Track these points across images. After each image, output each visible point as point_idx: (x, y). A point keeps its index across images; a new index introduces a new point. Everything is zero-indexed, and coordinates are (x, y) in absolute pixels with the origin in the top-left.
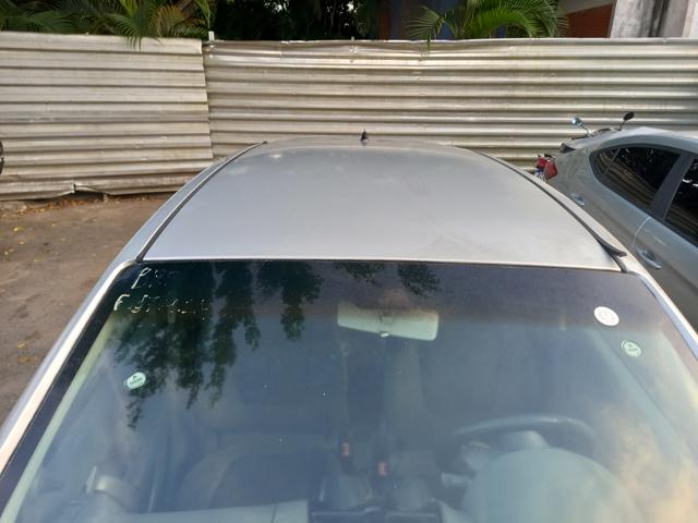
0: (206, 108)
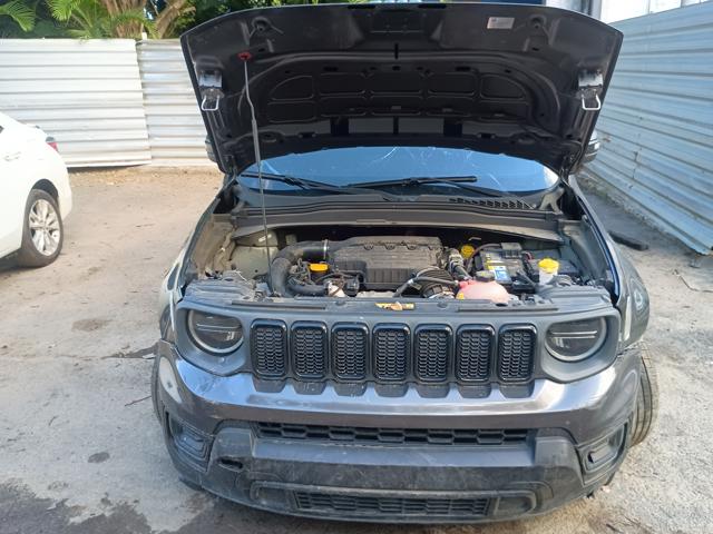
0: (141, 95)
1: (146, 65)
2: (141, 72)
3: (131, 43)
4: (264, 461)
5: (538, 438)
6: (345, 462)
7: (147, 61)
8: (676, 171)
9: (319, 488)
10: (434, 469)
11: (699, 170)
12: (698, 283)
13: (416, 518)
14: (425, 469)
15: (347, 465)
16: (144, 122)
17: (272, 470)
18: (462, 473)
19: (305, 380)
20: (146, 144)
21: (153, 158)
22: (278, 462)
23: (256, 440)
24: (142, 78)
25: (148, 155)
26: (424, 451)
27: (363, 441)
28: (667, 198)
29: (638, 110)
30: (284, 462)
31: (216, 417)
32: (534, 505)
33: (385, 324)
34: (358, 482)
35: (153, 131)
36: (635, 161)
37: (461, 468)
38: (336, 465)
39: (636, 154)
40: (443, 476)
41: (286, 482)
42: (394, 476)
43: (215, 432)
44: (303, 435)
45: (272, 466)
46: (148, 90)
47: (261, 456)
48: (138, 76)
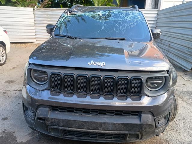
0: (34, 23)
1: (36, 15)
2: (34, 17)
3: (32, 9)
4: (52, 119)
5: (142, 114)
6: (79, 120)
7: (36, 14)
8: (181, 48)
9: (70, 128)
10: (108, 123)
11: (187, 48)
12: (187, 79)
13: (102, 140)
14: (105, 123)
15: (79, 121)
16: (34, 31)
17: (55, 122)
18: (117, 125)
19: (67, 92)
20: (35, 37)
21: (36, 41)
22: (57, 119)
23: (50, 112)
24: (34, 18)
25: (35, 40)
26: (105, 117)
27: (85, 113)
28: (178, 56)
29: (170, 32)
30: (59, 119)
31: (37, 104)
32: (140, 137)
33: (94, 75)
34: (82, 127)
35: (37, 33)
36: (169, 46)
37: (116, 123)
38: (76, 121)
39: (169, 44)
40: (110, 125)
41: (59, 126)
42: (95, 125)
43: (37, 109)
44: (65, 111)
45: (55, 121)
46: (36, 22)
47: (51, 117)
48: (33, 18)
